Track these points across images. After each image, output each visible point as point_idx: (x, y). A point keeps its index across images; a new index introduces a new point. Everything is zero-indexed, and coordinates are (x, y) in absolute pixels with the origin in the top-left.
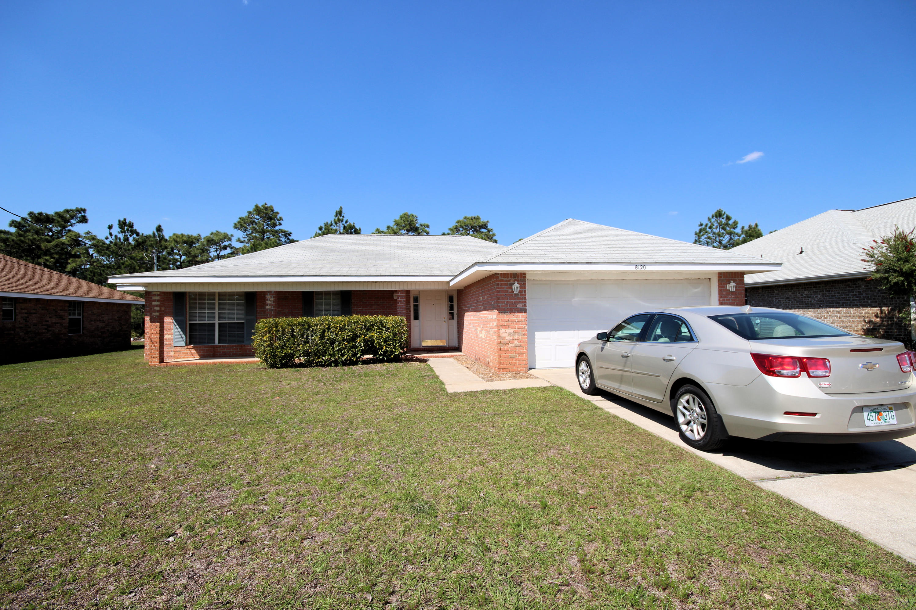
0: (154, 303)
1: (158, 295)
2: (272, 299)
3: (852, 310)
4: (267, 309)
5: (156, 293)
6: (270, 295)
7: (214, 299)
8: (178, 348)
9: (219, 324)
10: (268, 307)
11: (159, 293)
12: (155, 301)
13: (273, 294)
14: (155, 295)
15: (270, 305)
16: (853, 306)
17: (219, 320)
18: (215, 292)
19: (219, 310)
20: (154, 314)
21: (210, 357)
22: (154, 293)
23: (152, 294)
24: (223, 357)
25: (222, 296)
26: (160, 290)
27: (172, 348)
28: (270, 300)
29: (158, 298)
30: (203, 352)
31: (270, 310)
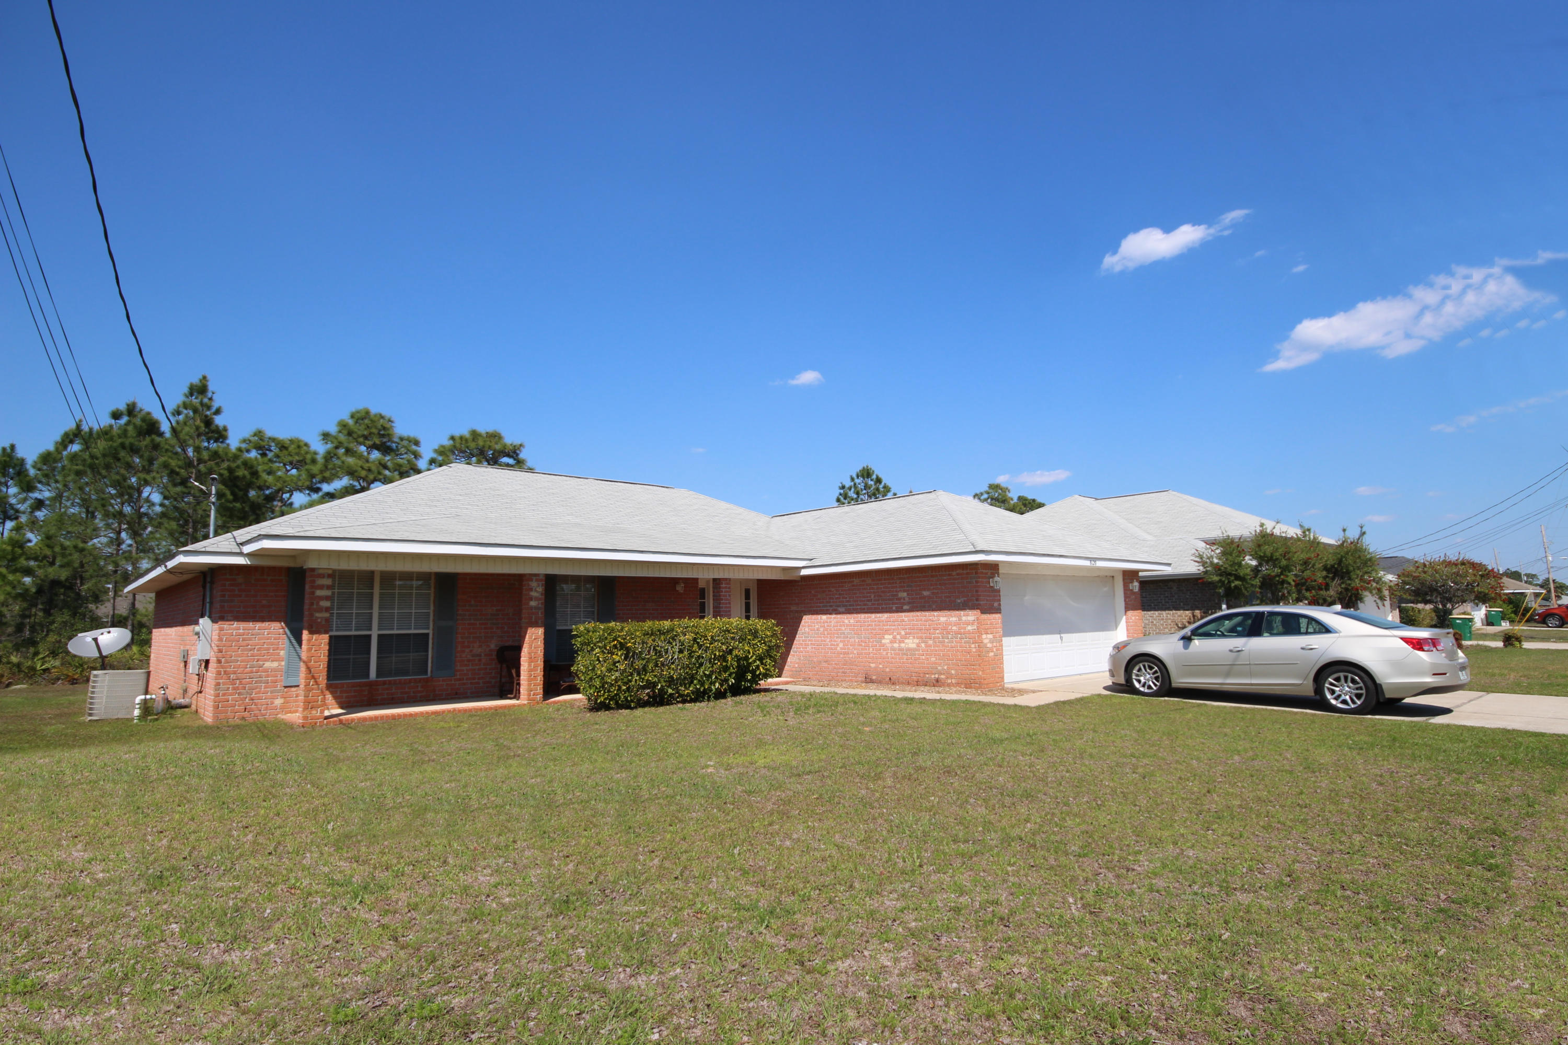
0: (319, 593)
1: (329, 576)
2: (540, 589)
3: (1164, 613)
4: (532, 608)
5: (326, 571)
6: (537, 580)
7: (371, 587)
8: (293, 689)
9: (380, 636)
10: (533, 603)
11: (330, 572)
12: (321, 587)
13: (541, 580)
14: (322, 576)
15: (537, 599)
16: (1165, 609)
17: (379, 629)
18: (372, 572)
19: (380, 608)
20: (318, 615)
21: (362, 706)
22: (321, 572)
23: (316, 573)
24: (388, 704)
25: (388, 578)
26: (335, 565)
27: (279, 691)
28: (536, 591)
29: (327, 582)
30: (347, 697)
31: (536, 608)
